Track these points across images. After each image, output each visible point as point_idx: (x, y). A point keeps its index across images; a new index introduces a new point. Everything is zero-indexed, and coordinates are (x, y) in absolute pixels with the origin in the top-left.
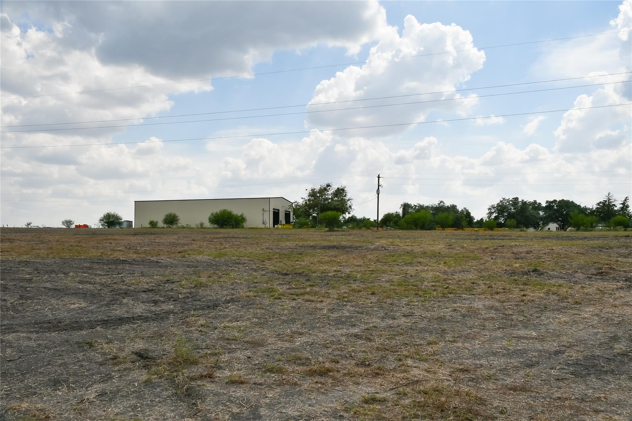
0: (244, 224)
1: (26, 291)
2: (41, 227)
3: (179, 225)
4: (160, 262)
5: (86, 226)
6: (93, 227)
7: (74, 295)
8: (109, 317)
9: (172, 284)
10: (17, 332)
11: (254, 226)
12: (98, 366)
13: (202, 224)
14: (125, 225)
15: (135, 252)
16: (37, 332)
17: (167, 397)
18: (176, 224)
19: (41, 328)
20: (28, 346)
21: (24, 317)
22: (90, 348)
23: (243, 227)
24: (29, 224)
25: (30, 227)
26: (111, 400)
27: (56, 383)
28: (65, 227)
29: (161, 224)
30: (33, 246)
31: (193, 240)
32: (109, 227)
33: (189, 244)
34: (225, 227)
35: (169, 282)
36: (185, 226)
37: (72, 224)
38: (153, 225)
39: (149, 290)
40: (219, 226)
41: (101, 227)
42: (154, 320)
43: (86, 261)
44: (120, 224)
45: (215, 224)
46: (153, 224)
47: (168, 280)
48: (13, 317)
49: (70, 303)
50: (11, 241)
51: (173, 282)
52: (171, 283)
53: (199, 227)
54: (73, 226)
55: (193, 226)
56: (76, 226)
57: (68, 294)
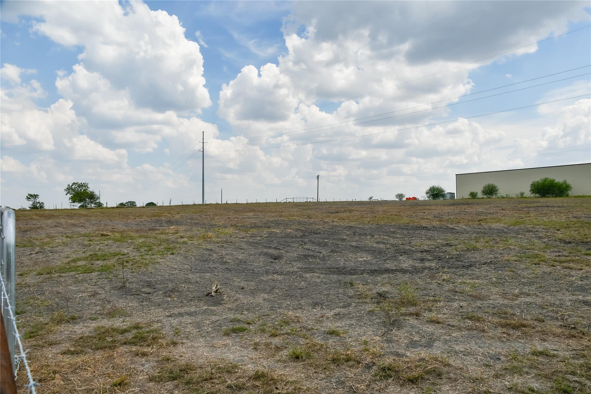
0: (569, 192)
1: (338, 247)
2: (380, 200)
3: (499, 195)
4: (455, 229)
5: (414, 198)
6: (420, 199)
7: (366, 252)
8: (380, 268)
9: (449, 247)
10: (315, 272)
12: (348, 298)
13: (522, 194)
14: (448, 197)
15: (440, 220)
16: (326, 274)
17: (377, 323)
18: (496, 194)
19: (330, 271)
20: (315, 282)
21: (325, 264)
22: (351, 286)
23: (567, 195)
24: (371, 198)
25: (371, 200)
26: (340, 318)
27: (315, 305)
28: (398, 200)
29: (480, 195)
30: (363, 215)
31: (502, 210)
32: (434, 199)
33: (495, 213)
34: (548, 196)
35: (448, 245)
36: (505, 196)
37: (403, 197)
38: (473, 196)
39: (425, 251)
40: (540, 195)
41: (427, 199)
42: (410, 273)
43: (395, 227)
44: (443, 196)
45: (536, 194)
47: (447, 244)
48: (318, 264)
49: (360, 257)
50: (350, 211)
51: (451, 246)
52: (449, 246)
53: (520, 196)
54: (404, 199)
55: (514, 196)
56: (407, 199)
57: (363, 251)
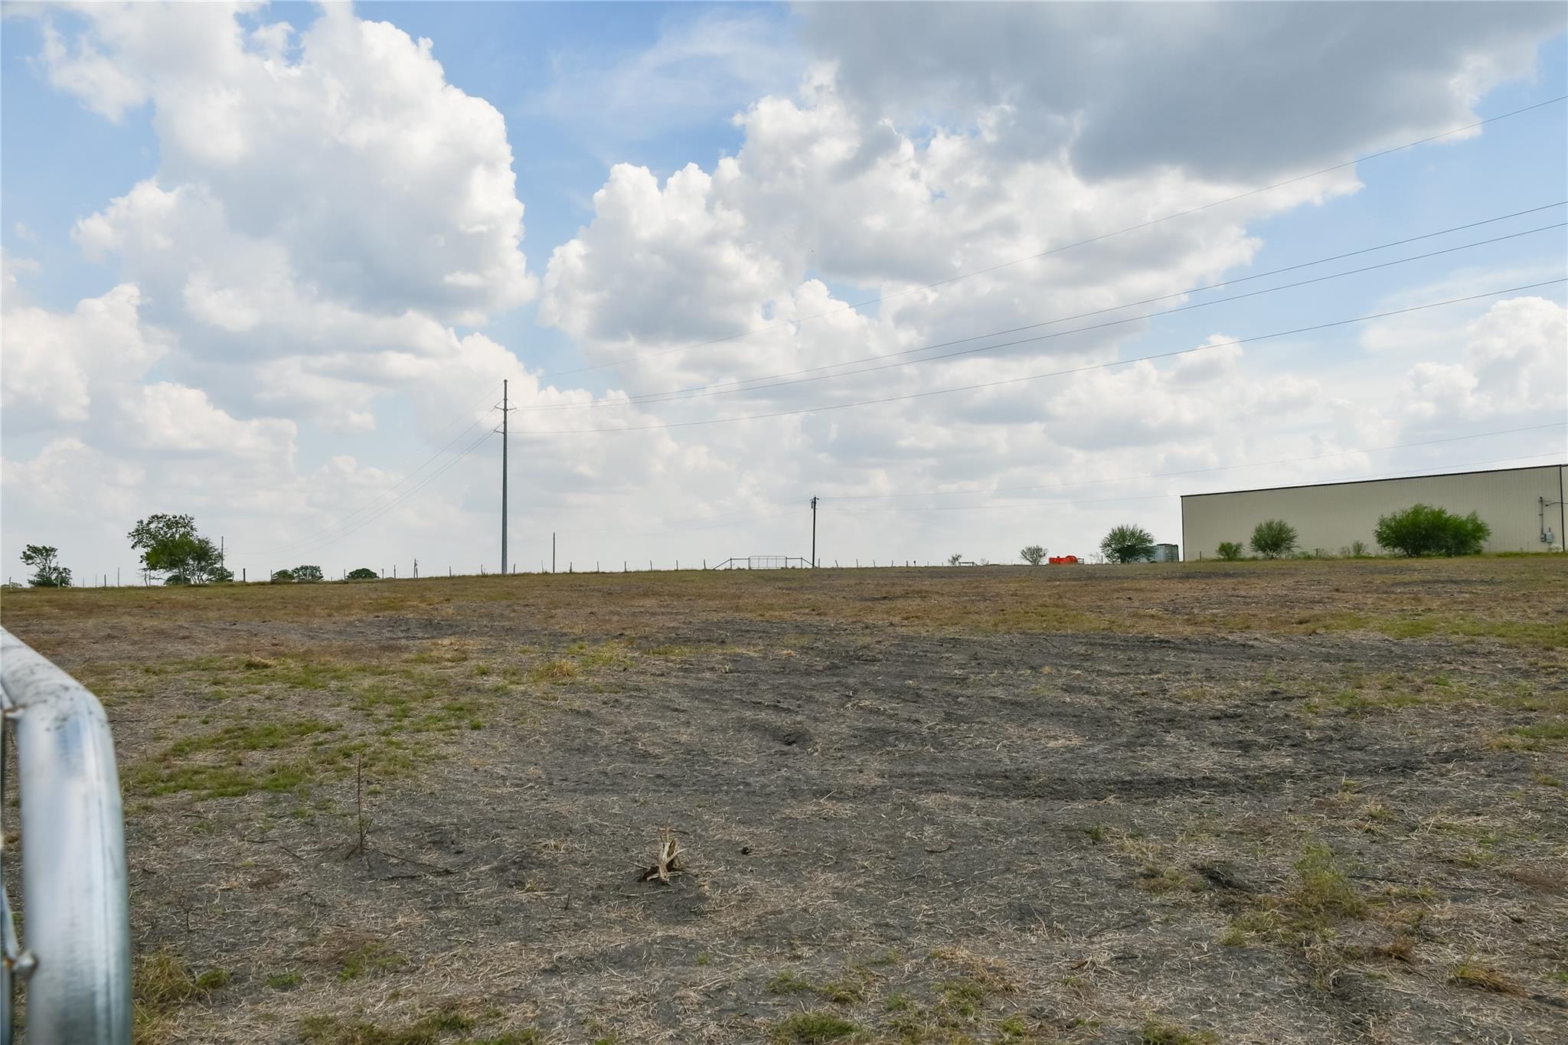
0: (1482, 542)
1: (957, 703)
2: (980, 564)
3: (1296, 551)
4: (1252, 646)
5: (1072, 560)
6: (1088, 561)
7: (1055, 719)
8: (1133, 774)
9: (1285, 701)
10: (942, 791)
11: (1516, 549)
12: (1113, 888)
13: (1358, 548)
14: (1160, 555)
15: (1189, 620)
16: (982, 796)
17: (1284, 992)
18: (1288, 548)
19: (989, 787)
20: (965, 825)
21: (954, 759)
22: (1094, 843)
23: (1478, 552)
24: (955, 559)
25: (957, 564)
26: (1145, 974)
27: (1024, 915)
28: (1028, 563)
29: (1247, 551)
30: (965, 607)
31: (1337, 590)
32: (1123, 561)
33: (1326, 600)
34: (1426, 552)
35: (1279, 696)
36: (1313, 553)
37: (1040, 556)
38: (1228, 554)
39: (1226, 716)
40: (1406, 550)
41: (1106, 561)
42: (1243, 792)
43: (1077, 640)
44: (1149, 552)
45: (1395, 546)
46: (1229, 552)
47: (1275, 693)
48: (934, 760)
49: (1047, 737)
50: (923, 595)
51: (1289, 699)
52: (1283, 699)
53: (1352, 554)
54: (1045, 561)
55: (1336, 553)
56: (1052, 560)
57: (1042, 716)
